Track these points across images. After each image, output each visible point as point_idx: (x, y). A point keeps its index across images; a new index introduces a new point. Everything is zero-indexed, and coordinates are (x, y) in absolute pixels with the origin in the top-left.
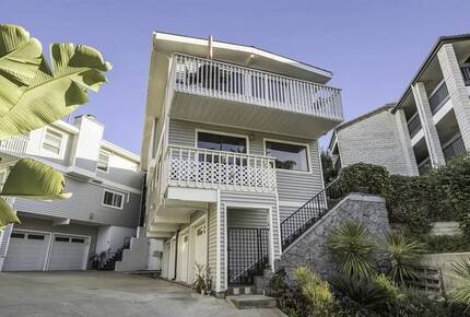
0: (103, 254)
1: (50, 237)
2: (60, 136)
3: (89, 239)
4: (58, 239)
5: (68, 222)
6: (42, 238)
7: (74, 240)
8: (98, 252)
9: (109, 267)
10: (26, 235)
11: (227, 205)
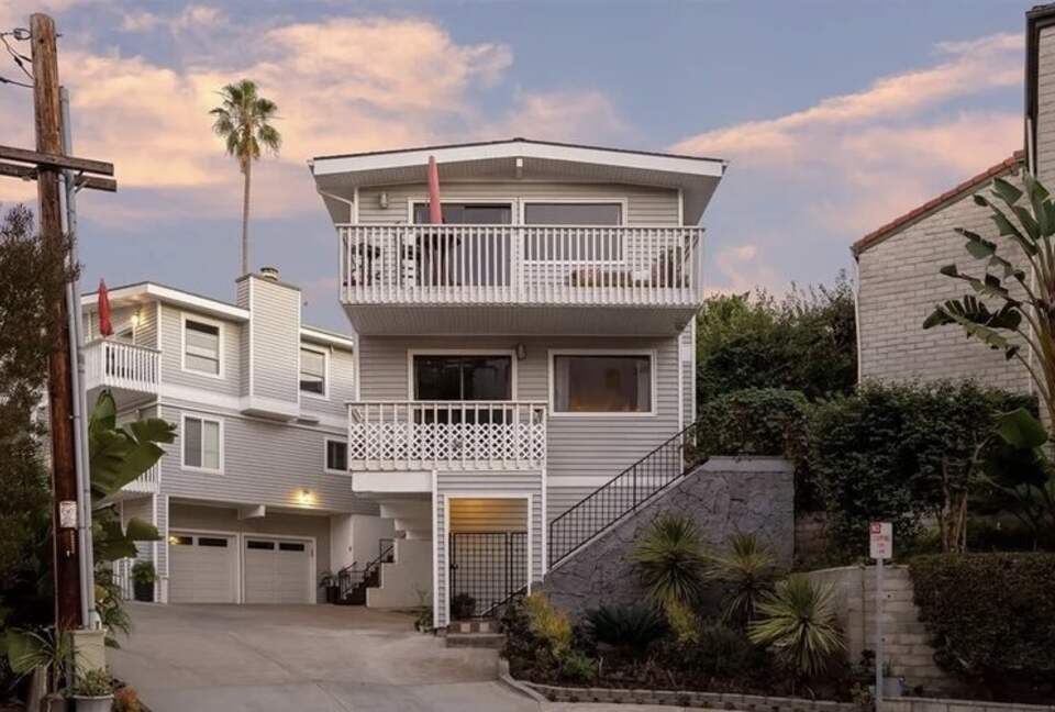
0: (343, 574)
1: (238, 541)
2: (214, 331)
3: (312, 544)
4: (252, 545)
5: (261, 512)
6: (222, 543)
7: (284, 547)
8: (335, 570)
9: (358, 598)
10: (195, 540)
11: (448, 495)
